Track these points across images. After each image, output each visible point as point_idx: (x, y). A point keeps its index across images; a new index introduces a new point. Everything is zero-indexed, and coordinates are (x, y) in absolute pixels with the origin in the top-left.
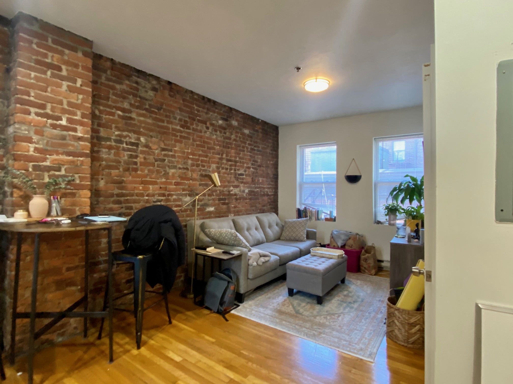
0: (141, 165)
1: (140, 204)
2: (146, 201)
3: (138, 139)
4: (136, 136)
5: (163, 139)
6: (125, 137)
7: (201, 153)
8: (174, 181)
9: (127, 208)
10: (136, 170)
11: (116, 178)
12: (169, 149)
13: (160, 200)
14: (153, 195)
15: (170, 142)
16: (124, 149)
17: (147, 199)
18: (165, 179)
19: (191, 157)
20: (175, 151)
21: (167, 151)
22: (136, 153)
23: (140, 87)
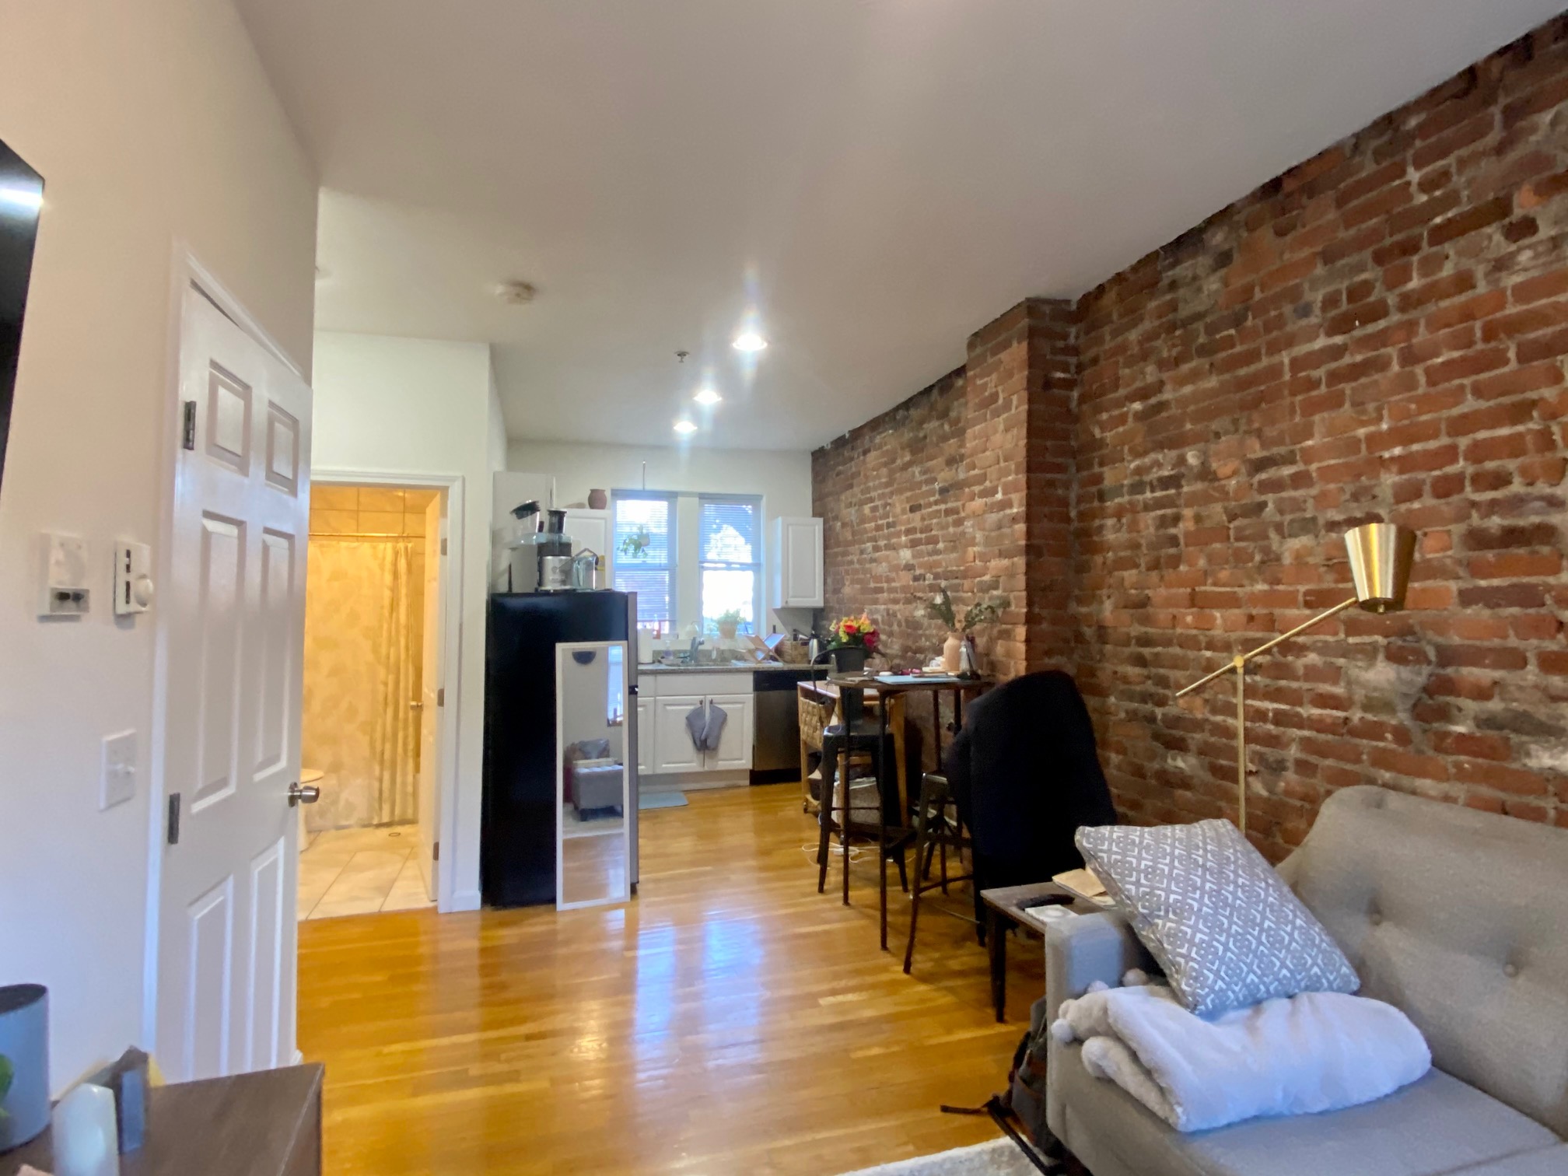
0: (1187, 545)
1: (1188, 672)
2: (1204, 663)
3: (1182, 461)
4: (1173, 454)
5: (1256, 425)
6: (1147, 470)
7: (1471, 404)
8: (1302, 588)
9: (1158, 681)
10: (1175, 562)
11: (1133, 591)
12: (1282, 456)
14: (1227, 646)
15: (1284, 425)
16: (1147, 508)
18: (1265, 581)
19: (1397, 451)
20: (1309, 456)
21: (1275, 468)
22: (1176, 506)
23: (1182, 292)
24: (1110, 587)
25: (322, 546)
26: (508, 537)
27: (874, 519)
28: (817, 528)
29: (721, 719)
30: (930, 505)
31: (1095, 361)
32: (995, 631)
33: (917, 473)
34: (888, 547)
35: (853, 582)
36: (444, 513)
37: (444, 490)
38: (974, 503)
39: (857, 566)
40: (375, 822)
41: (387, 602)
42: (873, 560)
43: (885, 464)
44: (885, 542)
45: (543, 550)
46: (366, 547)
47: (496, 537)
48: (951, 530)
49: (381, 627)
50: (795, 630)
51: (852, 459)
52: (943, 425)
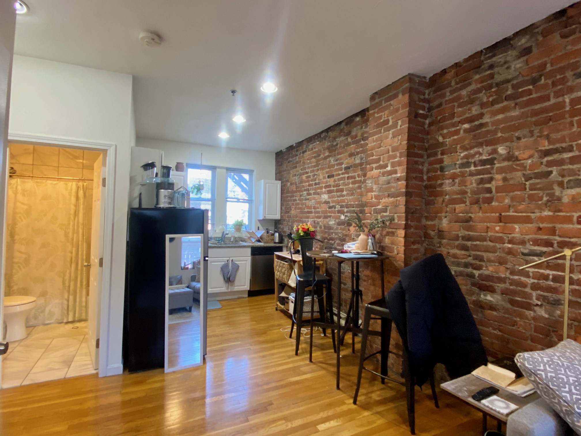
0: (497, 192)
1: (496, 254)
2: (507, 250)
3: (495, 151)
4: (489, 148)
5: (546, 133)
6: (473, 156)
8: (576, 214)
9: (476, 258)
10: (489, 201)
11: (461, 215)
12: (563, 148)
13: (538, 252)
14: (523, 243)
15: (565, 133)
16: (471, 174)
17: (509, 248)
18: (549, 210)
21: (558, 154)
22: (491, 173)
23: (496, 70)
24: (447, 212)
25: (37, 182)
26: (139, 180)
27: (308, 181)
28: (278, 185)
29: (236, 268)
30: (339, 175)
31: (440, 105)
32: (384, 233)
33: (332, 161)
34: (314, 194)
35: (295, 208)
36: (104, 164)
37: (105, 152)
38: (373, 172)
39: (298, 202)
40: (65, 321)
41: (72, 212)
42: (306, 199)
43: (315, 157)
44: (314, 191)
45: (159, 186)
46: (62, 183)
47: (132, 180)
48: (351, 186)
49: (69, 224)
50: (267, 229)
51: (297, 155)
52: (347, 138)
